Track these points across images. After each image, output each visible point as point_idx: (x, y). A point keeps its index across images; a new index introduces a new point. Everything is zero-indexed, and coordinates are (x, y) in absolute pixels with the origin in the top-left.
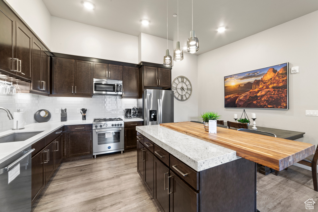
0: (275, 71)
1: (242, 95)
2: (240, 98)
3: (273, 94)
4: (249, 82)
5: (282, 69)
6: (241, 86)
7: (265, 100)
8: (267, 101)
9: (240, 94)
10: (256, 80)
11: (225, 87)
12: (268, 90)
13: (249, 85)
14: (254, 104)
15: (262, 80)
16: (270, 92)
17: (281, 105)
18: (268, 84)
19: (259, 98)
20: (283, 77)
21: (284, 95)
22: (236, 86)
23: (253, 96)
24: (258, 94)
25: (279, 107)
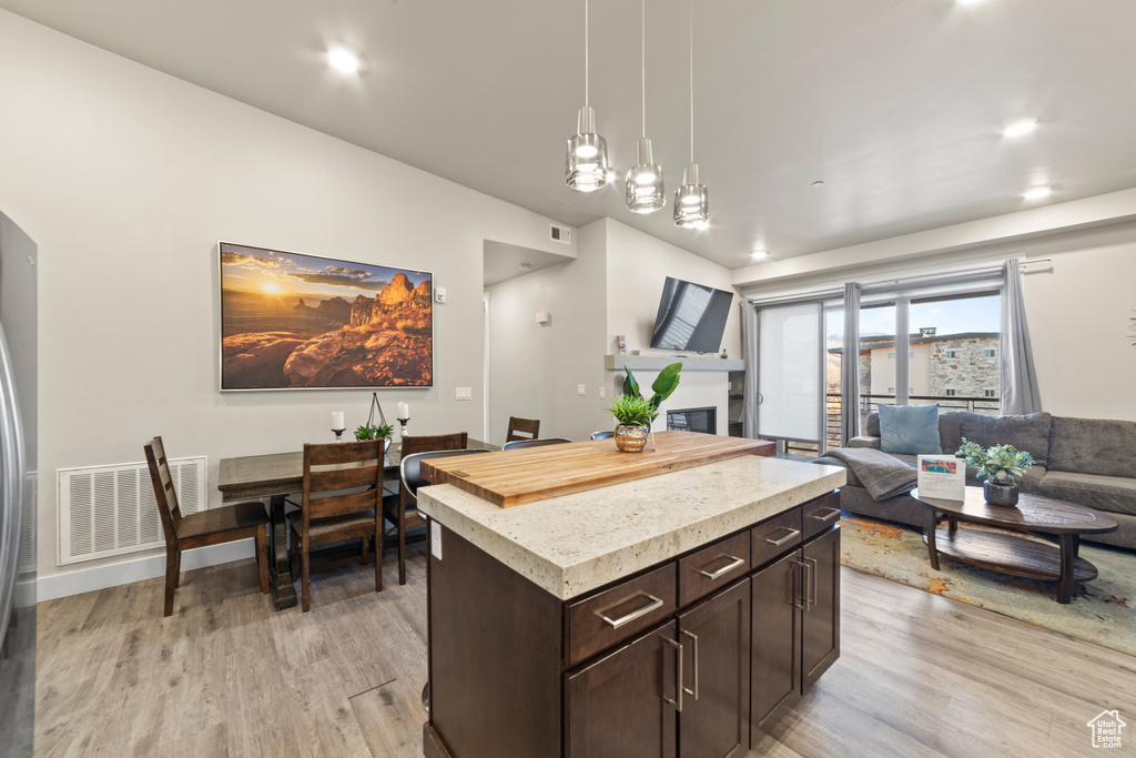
0: (409, 286)
1: (313, 340)
2: (305, 352)
3: (407, 348)
4: (339, 298)
5: (423, 286)
6: (307, 304)
7: (386, 363)
8: (392, 365)
9: (304, 334)
10: (360, 296)
11: (224, 293)
12: (394, 333)
13: (337, 308)
14: (354, 373)
15: (378, 301)
16: (398, 340)
17: (421, 378)
18: (393, 316)
19: (370, 356)
20: (425, 307)
21: (426, 353)
22: (288, 299)
23: (352, 346)
24: (369, 344)
25: (418, 382)
